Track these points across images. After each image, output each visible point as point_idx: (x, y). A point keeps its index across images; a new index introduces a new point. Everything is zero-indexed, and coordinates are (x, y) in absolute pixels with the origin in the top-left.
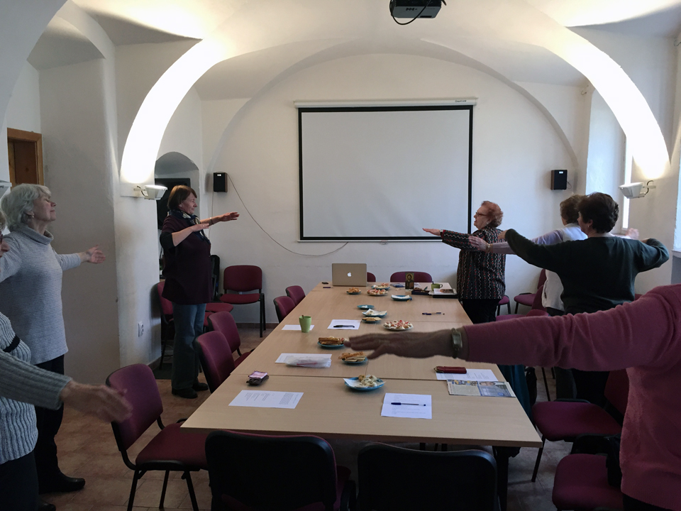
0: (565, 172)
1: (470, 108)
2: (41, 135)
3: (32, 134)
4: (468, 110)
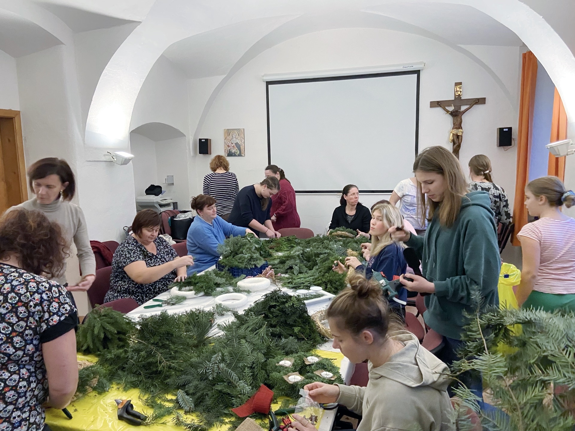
0: (510, 129)
1: (418, 72)
2: (19, 112)
3: (10, 111)
4: (416, 75)
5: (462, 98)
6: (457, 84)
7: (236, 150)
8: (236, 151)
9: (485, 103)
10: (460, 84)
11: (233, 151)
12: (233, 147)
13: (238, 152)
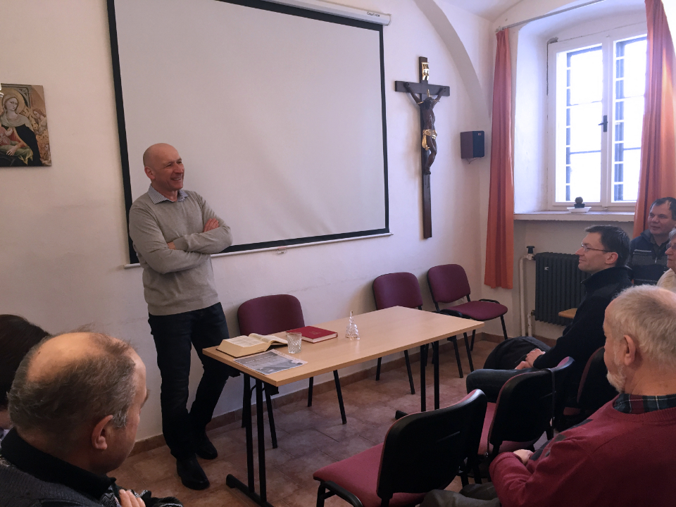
4: (378, 32)
5: (429, 83)
6: (422, 60)
7: (22, 147)
8: (22, 151)
9: (448, 95)
10: (425, 60)
11: (12, 150)
12: (11, 137)
13: (30, 154)
